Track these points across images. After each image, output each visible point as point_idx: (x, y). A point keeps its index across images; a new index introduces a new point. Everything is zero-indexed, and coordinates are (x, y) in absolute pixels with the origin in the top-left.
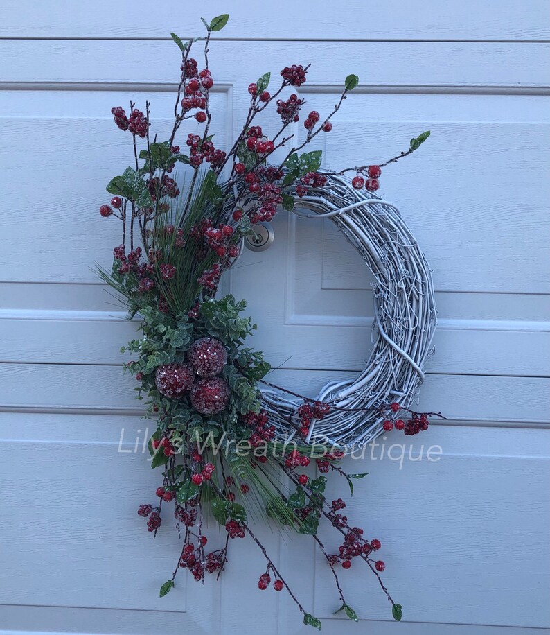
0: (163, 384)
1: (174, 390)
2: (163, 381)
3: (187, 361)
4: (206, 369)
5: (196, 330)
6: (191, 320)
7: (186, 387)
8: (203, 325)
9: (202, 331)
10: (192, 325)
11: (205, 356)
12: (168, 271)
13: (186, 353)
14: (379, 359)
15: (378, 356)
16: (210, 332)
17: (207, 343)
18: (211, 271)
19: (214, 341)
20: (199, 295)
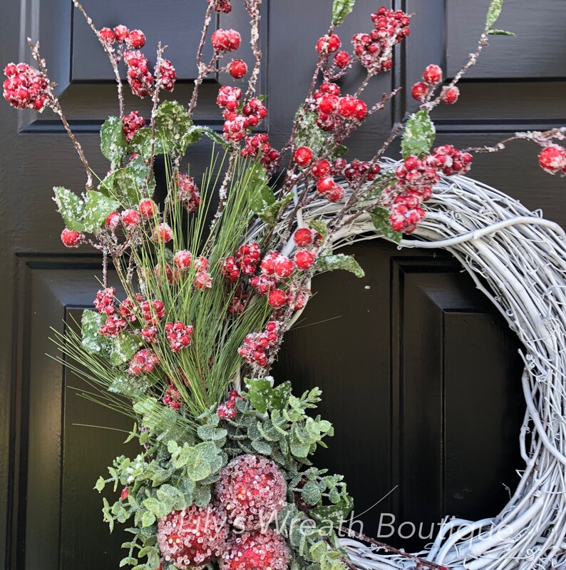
0: (171, 546)
1: (192, 558)
2: (171, 541)
3: (215, 500)
4: (251, 517)
5: (230, 442)
6: (223, 424)
7: (213, 552)
8: (243, 431)
9: (242, 441)
10: (224, 433)
11: (249, 494)
12: (179, 335)
13: (213, 486)
14: (540, 488)
15: (537, 482)
16: (255, 444)
17: (253, 468)
18: (264, 335)
19: (263, 461)
20: (233, 377)
